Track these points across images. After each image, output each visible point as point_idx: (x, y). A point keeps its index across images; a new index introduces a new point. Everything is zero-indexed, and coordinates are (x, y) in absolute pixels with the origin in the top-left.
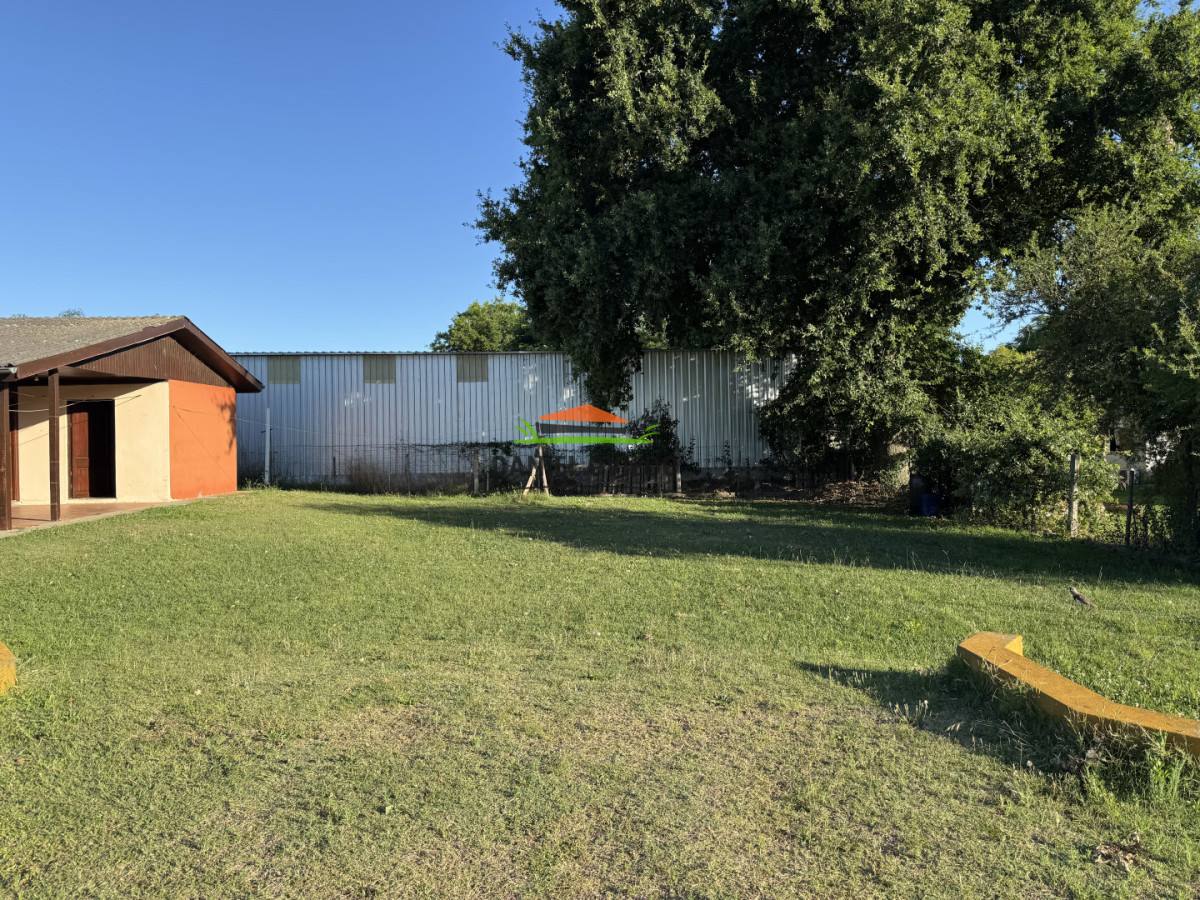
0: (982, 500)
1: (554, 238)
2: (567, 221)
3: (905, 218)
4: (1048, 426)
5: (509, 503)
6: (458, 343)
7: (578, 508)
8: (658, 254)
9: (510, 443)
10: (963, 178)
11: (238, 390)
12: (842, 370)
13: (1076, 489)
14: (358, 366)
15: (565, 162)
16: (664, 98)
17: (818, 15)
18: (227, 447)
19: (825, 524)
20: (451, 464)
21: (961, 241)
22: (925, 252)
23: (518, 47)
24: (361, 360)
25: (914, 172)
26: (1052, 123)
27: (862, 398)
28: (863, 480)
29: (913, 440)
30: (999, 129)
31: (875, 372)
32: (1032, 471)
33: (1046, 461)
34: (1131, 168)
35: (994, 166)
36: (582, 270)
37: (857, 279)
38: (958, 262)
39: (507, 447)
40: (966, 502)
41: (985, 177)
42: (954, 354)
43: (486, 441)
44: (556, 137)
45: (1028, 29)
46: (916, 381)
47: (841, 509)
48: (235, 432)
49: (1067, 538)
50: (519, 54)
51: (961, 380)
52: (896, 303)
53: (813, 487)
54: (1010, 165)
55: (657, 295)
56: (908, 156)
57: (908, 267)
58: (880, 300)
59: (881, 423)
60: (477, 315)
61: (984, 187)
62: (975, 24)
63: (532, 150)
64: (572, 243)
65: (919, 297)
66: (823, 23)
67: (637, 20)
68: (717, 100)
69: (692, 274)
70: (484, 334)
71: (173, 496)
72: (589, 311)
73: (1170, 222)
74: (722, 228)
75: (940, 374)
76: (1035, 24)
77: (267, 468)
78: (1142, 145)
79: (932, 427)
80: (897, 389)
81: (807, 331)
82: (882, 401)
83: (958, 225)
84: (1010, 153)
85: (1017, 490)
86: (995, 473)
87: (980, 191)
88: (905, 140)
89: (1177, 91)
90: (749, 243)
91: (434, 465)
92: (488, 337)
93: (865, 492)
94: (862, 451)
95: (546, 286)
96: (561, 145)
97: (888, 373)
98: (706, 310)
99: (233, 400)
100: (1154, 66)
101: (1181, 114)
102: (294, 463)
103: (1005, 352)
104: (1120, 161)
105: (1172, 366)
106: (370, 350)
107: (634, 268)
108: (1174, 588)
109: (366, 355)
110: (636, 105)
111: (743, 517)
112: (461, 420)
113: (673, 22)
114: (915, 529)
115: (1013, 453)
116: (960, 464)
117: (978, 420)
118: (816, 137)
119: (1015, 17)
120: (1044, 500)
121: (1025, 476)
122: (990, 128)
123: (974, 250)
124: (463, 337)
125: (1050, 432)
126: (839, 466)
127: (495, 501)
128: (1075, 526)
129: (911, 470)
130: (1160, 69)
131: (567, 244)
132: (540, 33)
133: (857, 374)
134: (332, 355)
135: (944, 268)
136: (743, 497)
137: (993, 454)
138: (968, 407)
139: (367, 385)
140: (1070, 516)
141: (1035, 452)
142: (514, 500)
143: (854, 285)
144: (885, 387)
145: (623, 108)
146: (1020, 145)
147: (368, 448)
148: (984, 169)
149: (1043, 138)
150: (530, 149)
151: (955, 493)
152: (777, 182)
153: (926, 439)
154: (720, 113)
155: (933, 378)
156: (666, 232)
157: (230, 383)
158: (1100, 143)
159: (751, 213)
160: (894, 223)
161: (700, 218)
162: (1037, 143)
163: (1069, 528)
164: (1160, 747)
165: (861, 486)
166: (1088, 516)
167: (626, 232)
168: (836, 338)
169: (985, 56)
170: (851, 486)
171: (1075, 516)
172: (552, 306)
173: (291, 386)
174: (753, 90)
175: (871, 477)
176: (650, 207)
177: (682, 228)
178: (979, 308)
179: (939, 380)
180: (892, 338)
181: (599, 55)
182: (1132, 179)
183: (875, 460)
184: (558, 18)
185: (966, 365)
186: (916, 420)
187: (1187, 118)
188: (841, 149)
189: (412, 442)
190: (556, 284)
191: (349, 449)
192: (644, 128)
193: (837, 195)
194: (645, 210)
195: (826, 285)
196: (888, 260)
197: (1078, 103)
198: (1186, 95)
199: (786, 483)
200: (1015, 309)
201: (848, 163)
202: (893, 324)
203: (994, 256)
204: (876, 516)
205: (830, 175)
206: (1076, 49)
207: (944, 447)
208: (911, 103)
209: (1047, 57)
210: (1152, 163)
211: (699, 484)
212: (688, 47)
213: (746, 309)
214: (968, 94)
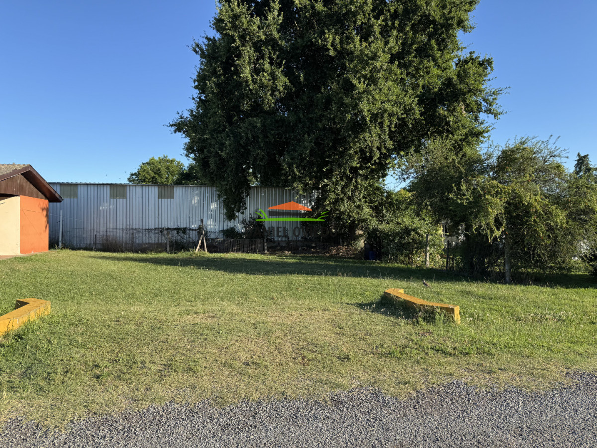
0: (392, 253)
1: (213, 135)
2: (219, 128)
3: (364, 138)
4: (418, 223)
5: (189, 256)
6: (143, 178)
7: (222, 258)
8: (262, 146)
9: (186, 228)
10: (386, 123)
11: (50, 201)
12: (338, 198)
13: (428, 248)
14: (108, 190)
15: (219, 102)
16: (265, 78)
17: (330, 49)
18: (45, 229)
19: (331, 263)
20: (154, 239)
21: (385, 148)
22: (371, 151)
23: (197, 49)
24: (109, 187)
25: (368, 119)
26: (420, 103)
27: (346, 211)
28: (345, 246)
29: (366, 229)
30: (400, 103)
31: (351, 199)
32: (412, 241)
33: (417, 237)
34: (450, 122)
35: (398, 119)
36: (228, 151)
37: (345, 161)
38: (384, 157)
39: (184, 231)
40: (387, 254)
41: (395, 123)
42: (382, 193)
43: (172, 228)
44: (216, 91)
45: (411, 63)
46: (367, 204)
47: (336, 257)
48: (48, 222)
49: (425, 268)
50: (198, 52)
51: (385, 203)
52: (361, 172)
53: (324, 249)
54: (404, 118)
55: (262, 164)
56: (365, 113)
57: (365, 158)
58: (354, 170)
59: (353, 221)
60: (154, 164)
61: (394, 128)
62: (391, 62)
63: (198, 92)
64: (222, 138)
65: (369, 170)
66: (332, 53)
67: (253, 44)
68: (287, 81)
69: (277, 156)
70: (157, 174)
71: (21, 252)
72: (230, 169)
73: (464, 143)
74: (289, 136)
75: (376, 201)
76: (414, 61)
77: (60, 240)
78: (454, 113)
79: (373, 223)
80: (359, 207)
81: (324, 182)
82: (354, 212)
83: (384, 142)
84: (404, 114)
85: (406, 248)
86: (398, 242)
87: (393, 129)
88: (364, 106)
89: (466, 93)
90: (301, 144)
91: (146, 239)
92: (159, 175)
93: (346, 251)
94: (345, 233)
95: (210, 157)
96: (218, 94)
97: (356, 200)
98: (283, 172)
99: (48, 206)
100: (458, 82)
101: (468, 102)
102: (74, 237)
103: (403, 192)
104: (446, 119)
105: (458, 200)
106: (114, 182)
107: (251, 151)
108: (460, 283)
109: (111, 185)
110: (252, 80)
111: (297, 261)
112: (160, 217)
113: (269, 45)
114: (367, 265)
115: (405, 233)
116: (384, 239)
117: (391, 220)
118: (329, 101)
119: (407, 58)
120: (417, 252)
121: (409, 243)
122: (396, 103)
123: (390, 151)
124: (146, 175)
125: (419, 225)
126: (335, 240)
127: (181, 255)
128: (428, 263)
129: (364, 241)
130: (460, 84)
131: (220, 138)
132: (206, 42)
133: (344, 200)
134: (94, 184)
135: (378, 159)
136: (294, 254)
137: (397, 234)
138: (388, 215)
139: (112, 199)
140: (426, 258)
141: (413, 233)
142: (191, 255)
143: (344, 164)
144: (355, 206)
145: (247, 81)
146: (408, 111)
147: (112, 230)
148: (394, 120)
149: (417, 108)
150: (197, 91)
151: (382, 250)
152: (312, 118)
153: (371, 228)
154: (288, 87)
155: (374, 202)
156: (265, 136)
157: (46, 197)
158: (439, 111)
159: (301, 131)
160: (360, 140)
161: (280, 131)
162: (415, 110)
163: (426, 264)
164: (439, 310)
165: (345, 248)
166: (433, 259)
167: (248, 135)
168: (336, 185)
169: (395, 74)
170: (340, 248)
171: (428, 259)
172: (213, 166)
173: (72, 199)
174: (302, 78)
175: (349, 244)
176: (259, 125)
177: (272, 135)
178: (391, 176)
179: (376, 203)
180: (359, 186)
181: (235, 56)
182: (450, 126)
183: (350, 237)
184: (214, 35)
185: (387, 197)
186: (367, 220)
187: (470, 103)
188: (339, 107)
189: (134, 227)
190: (214, 156)
191: (102, 231)
192: (256, 91)
193: (337, 126)
194: (256, 127)
195: (332, 163)
196: (357, 154)
197: (430, 94)
198: (469, 94)
199: (313, 248)
200: (406, 176)
201: (342, 114)
202: (359, 181)
203: (398, 154)
204: (351, 260)
205: (334, 118)
206: (430, 72)
207: (378, 231)
208: (367, 91)
209: (419, 73)
210: (457, 121)
211: (274, 248)
212: (274, 57)
213: (300, 172)
214: (389, 89)
